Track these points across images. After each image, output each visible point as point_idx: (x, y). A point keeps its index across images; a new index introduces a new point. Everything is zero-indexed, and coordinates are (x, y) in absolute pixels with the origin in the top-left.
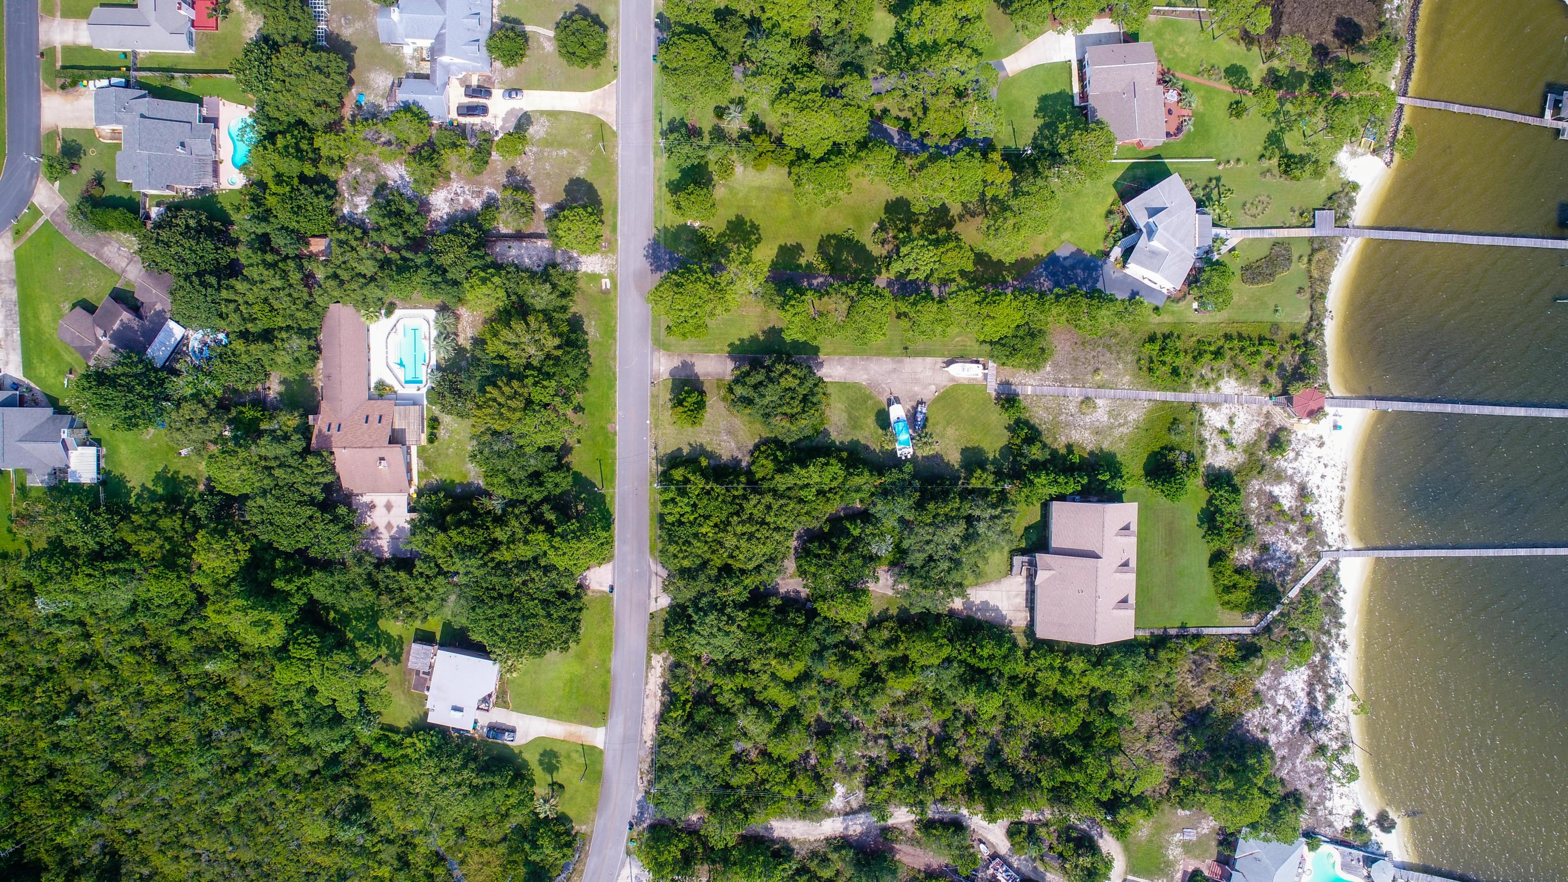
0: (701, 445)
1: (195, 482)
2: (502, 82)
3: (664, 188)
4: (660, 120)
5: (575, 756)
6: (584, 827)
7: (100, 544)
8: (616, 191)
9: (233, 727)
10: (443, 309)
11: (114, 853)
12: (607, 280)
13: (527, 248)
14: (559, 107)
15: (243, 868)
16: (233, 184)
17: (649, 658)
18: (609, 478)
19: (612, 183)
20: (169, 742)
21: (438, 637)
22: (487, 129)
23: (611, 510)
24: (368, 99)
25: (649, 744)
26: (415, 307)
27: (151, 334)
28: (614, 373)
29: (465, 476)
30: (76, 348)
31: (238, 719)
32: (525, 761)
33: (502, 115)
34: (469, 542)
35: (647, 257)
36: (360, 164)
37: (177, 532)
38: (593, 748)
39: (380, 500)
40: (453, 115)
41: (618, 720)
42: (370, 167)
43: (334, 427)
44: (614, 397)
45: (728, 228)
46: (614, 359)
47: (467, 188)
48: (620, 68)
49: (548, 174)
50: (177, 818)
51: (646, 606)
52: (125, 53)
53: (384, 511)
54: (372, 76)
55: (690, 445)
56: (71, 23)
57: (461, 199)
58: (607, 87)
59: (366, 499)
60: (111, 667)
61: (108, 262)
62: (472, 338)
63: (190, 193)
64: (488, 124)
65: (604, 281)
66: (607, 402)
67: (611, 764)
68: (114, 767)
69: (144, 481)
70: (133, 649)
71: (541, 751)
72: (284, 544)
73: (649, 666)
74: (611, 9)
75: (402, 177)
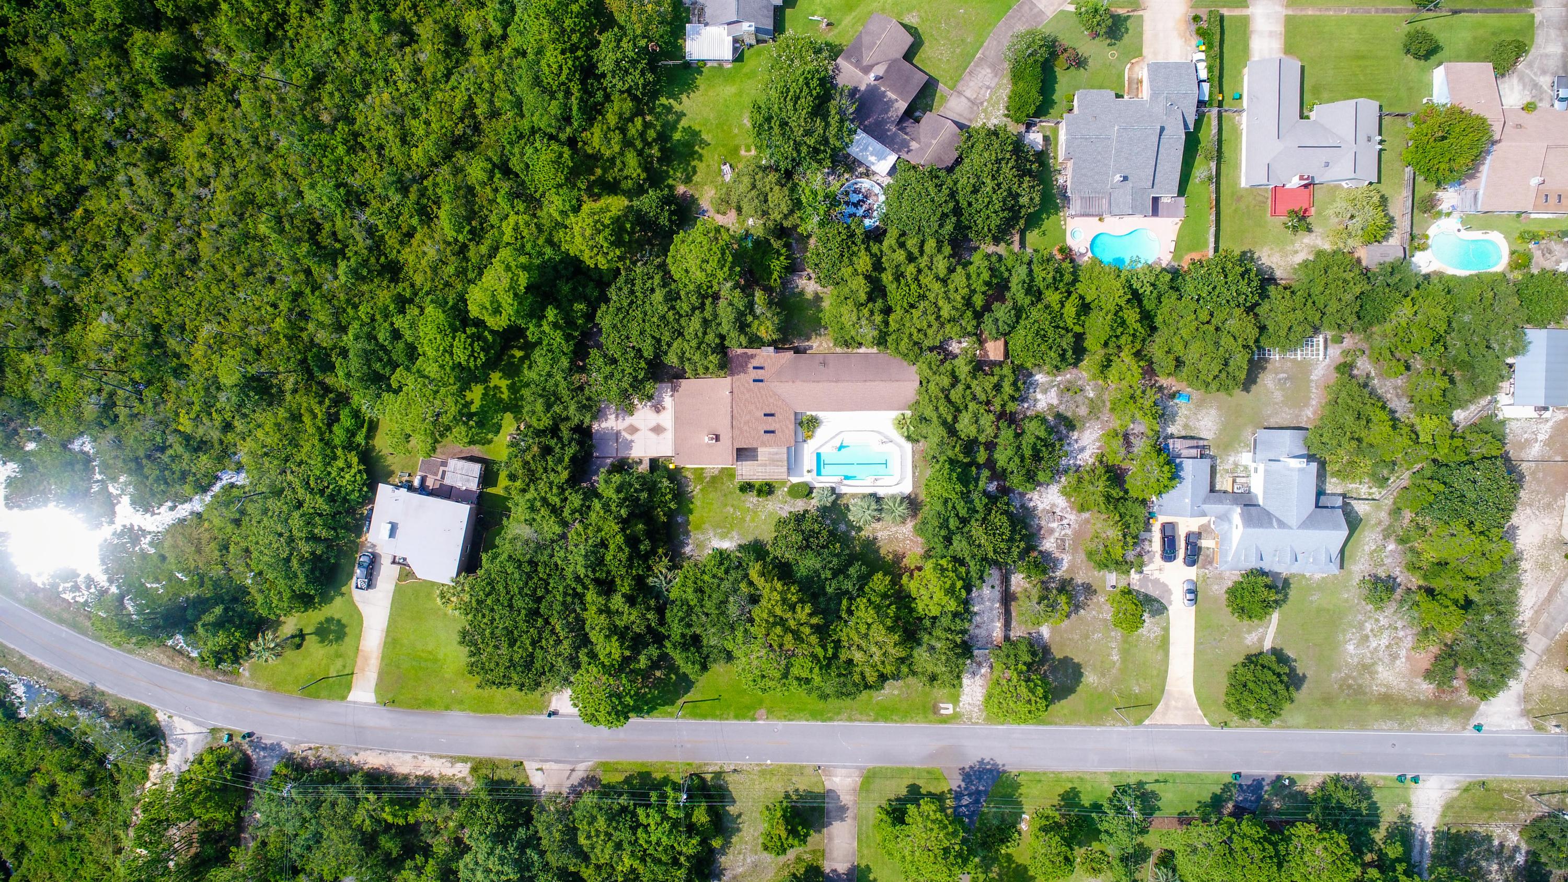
0: (739, 830)
1: (688, 180)
2: (1205, 579)
3: (1070, 785)
4: (1157, 781)
5: (339, 663)
6: (247, 674)
7: (604, 75)
8: (1066, 723)
9: (371, 231)
10: (912, 504)
11: (209, 76)
12: (950, 711)
13: (991, 609)
14: (1173, 650)
15: (191, 240)
16: (1072, 234)
17: (464, 760)
18: (697, 711)
19: (1073, 718)
20: (351, 150)
21: (490, 490)
22: (1146, 558)
23: (655, 713)
24: (1182, 407)
25: (355, 759)
26: (914, 467)
27: (878, 133)
28: (831, 719)
29: (698, 528)
30: (859, 38)
31: (383, 236)
32: (332, 599)
33: (1163, 578)
34: (608, 557)
35: (981, 762)
36: (1099, 396)
37: (621, 170)
38: (349, 687)
39: (667, 418)
40: (1162, 519)
41: (385, 719)
42: (1094, 409)
43: (759, 374)
44: (800, 719)
45: (1018, 866)
46: (850, 719)
47: (1069, 532)
48: (1226, 730)
49: (1087, 637)
50: (254, 158)
51: (532, 758)
52: (1241, 97)
53: (653, 424)
54: (1213, 412)
55: (740, 815)
56: (1279, 28)
57: (1054, 525)
58: (1200, 712)
59: (668, 401)
60: (448, 76)
61: (970, 73)
62: (875, 538)
63: (1061, 181)
64: (1151, 561)
65: (950, 706)
66: (793, 712)
67: (328, 709)
68: (319, 79)
69: (689, 115)
70: (470, 105)
71: (344, 621)
72: (605, 319)
73: (454, 760)
74: (1300, 719)
75: (1082, 449)
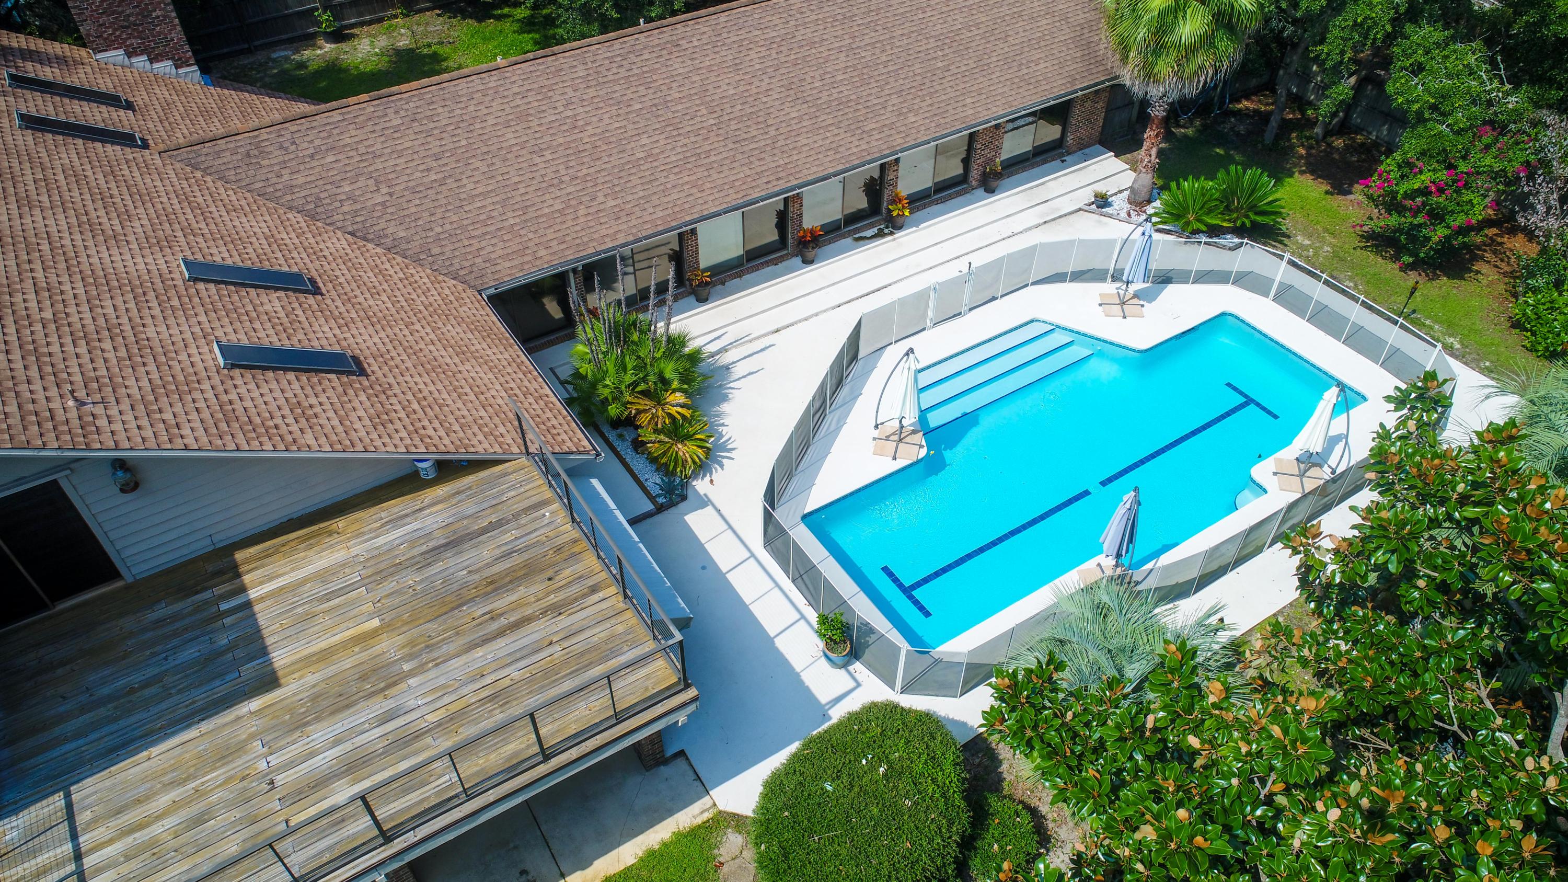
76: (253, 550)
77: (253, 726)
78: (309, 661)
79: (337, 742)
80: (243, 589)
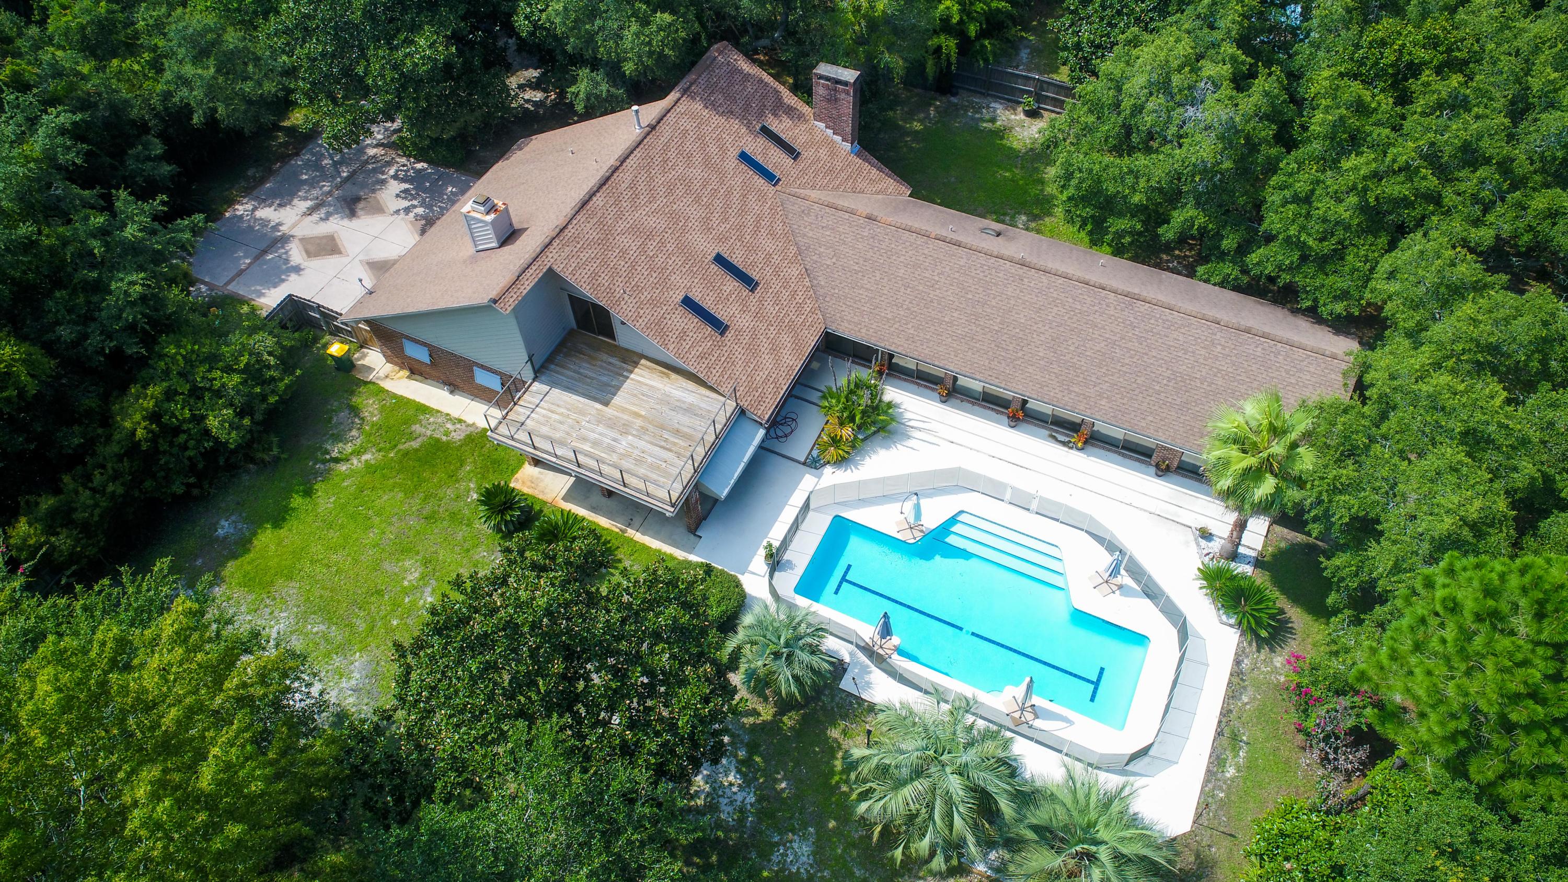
76: (649, 364)
77: (594, 412)
78: (624, 410)
79: (600, 434)
80: (631, 372)
